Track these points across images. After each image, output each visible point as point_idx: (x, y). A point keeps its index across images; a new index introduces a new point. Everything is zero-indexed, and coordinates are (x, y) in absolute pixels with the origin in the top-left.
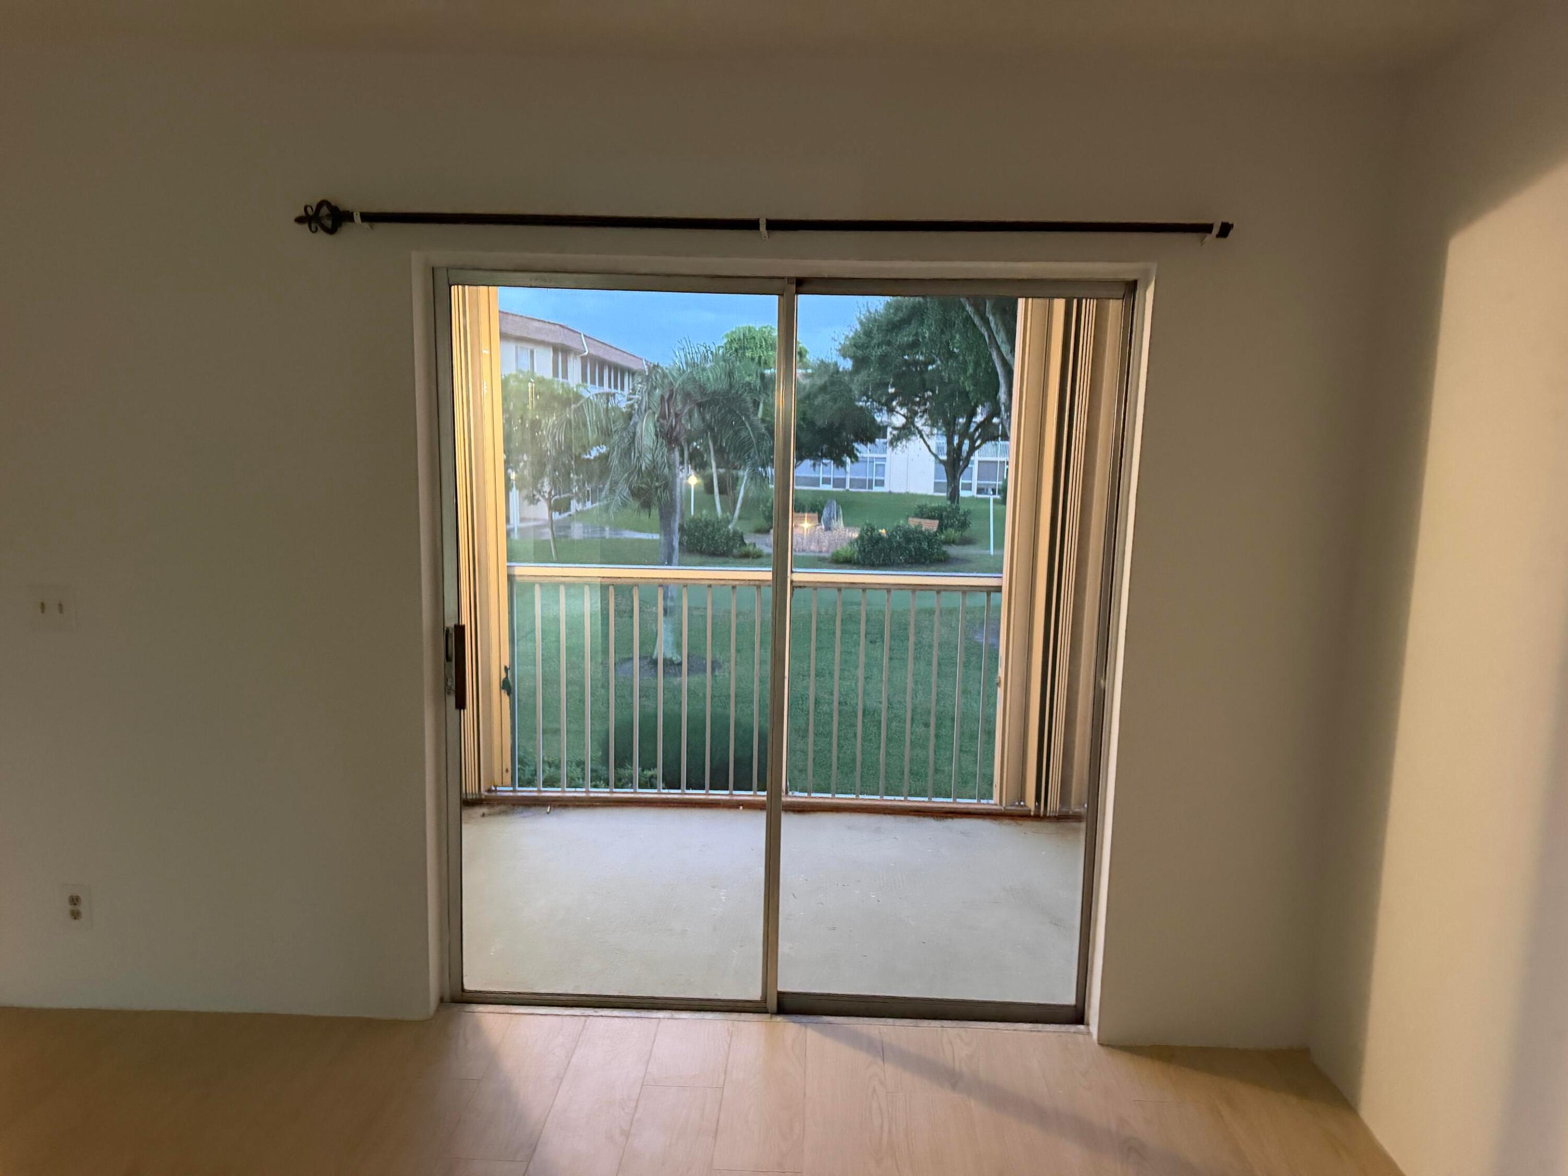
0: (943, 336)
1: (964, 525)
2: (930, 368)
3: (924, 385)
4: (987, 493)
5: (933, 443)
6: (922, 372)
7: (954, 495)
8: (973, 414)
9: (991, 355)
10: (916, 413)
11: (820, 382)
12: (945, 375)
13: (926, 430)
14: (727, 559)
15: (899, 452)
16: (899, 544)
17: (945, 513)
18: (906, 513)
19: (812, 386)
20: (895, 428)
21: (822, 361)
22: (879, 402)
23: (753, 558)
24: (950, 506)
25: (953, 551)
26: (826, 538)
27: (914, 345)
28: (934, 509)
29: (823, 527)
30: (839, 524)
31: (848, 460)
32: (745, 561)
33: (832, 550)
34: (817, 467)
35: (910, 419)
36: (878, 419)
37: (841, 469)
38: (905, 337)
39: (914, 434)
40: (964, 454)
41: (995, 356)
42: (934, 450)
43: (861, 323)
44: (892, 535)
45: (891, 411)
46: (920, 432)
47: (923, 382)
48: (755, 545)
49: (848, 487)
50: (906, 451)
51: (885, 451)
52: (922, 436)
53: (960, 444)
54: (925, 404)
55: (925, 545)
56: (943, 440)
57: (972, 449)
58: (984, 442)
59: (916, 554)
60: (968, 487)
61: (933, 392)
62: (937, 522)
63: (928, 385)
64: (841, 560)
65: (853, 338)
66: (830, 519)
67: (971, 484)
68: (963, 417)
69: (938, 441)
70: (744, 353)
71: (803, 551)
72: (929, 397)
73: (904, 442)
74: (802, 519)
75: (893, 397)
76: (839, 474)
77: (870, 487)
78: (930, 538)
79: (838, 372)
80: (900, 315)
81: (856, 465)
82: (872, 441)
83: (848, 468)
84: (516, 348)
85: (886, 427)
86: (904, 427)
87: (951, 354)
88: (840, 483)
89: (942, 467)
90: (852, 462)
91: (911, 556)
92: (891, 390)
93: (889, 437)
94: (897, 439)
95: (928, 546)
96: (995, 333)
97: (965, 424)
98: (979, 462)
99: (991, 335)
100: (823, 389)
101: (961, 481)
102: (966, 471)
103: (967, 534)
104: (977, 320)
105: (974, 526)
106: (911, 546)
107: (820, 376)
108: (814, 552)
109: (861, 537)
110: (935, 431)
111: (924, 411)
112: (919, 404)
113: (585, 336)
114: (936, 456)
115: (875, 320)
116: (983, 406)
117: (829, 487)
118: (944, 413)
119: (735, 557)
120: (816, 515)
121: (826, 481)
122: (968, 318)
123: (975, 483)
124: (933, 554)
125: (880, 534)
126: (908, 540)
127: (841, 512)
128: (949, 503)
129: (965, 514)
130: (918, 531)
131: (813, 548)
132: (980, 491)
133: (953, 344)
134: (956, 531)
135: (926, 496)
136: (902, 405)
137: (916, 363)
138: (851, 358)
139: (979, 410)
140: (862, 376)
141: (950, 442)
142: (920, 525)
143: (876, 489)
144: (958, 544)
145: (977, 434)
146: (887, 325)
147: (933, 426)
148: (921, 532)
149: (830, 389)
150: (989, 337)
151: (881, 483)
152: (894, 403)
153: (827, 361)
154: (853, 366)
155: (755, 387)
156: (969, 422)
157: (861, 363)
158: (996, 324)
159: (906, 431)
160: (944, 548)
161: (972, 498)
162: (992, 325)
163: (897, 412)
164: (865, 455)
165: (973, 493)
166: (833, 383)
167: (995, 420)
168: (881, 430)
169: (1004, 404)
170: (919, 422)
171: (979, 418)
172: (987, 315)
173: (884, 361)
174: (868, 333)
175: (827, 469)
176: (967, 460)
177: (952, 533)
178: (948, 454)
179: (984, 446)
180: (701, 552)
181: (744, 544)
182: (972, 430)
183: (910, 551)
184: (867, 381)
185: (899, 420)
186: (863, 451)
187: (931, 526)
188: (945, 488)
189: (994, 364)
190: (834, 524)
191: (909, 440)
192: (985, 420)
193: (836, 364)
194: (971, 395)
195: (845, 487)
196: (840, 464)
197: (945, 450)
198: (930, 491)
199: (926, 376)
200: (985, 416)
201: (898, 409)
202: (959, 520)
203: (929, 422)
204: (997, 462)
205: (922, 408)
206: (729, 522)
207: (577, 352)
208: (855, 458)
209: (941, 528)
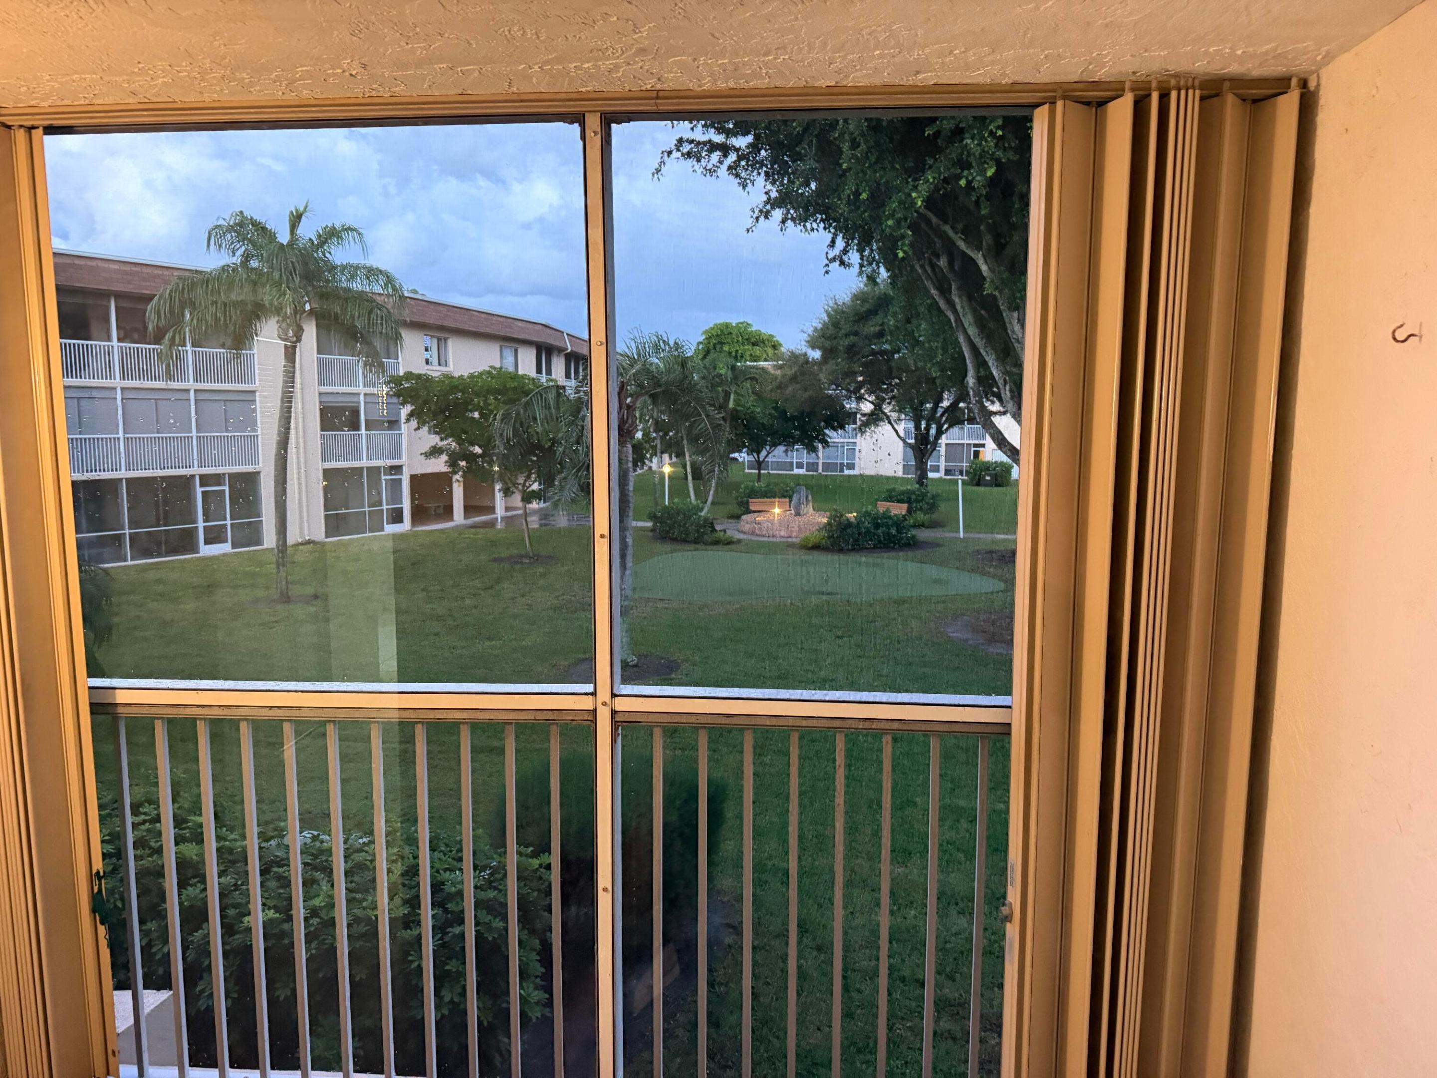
0: (908, 325)
1: (932, 507)
2: (896, 356)
3: (891, 373)
4: (954, 475)
5: (900, 428)
6: (888, 361)
7: (922, 477)
8: (941, 399)
9: (957, 339)
10: (884, 400)
11: (789, 372)
12: (911, 362)
13: (894, 415)
14: (697, 546)
15: (868, 437)
16: (868, 531)
17: (913, 497)
18: (876, 497)
19: (783, 376)
20: (864, 415)
21: (792, 353)
22: (848, 390)
23: (724, 544)
24: (919, 490)
25: (923, 535)
26: (795, 522)
27: (880, 335)
28: (903, 493)
29: (793, 512)
30: (808, 509)
31: (820, 446)
32: (714, 547)
33: (802, 536)
34: (789, 453)
35: (878, 406)
36: (848, 406)
37: (813, 455)
38: (871, 328)
39: (882, 420)
40: (932, 439)
41: (961, 339)
42: (902, 434)
43: (829, 315)
44: (861, 521)
45: (860, 399)
46: (888, 418)
47: (890, 369)
48: (725, 531)
49: (820, 470)
50: (874, 435)
51: (855, 437)
52: (890, 422)
53: (928, 429)
54: (892, 391)
55: (893, 531)
56: (911, 425)
57: (940, 433)
58: (950, 426)
59: (885, 539)
60: (936, 469)
61: (900, 379)
62: (906, 505)
63: (895, 373)
64: (810, 545)
65: (822, 329)
66: (799, 504)
67: (938, 466)
68: (929, 403)
69: (905, 426)
70: (721, 348)
71: (773, 536)
72: (897, 384)
73: (873, 428)
74: (772, 505)
75: (860, 385)
76: (812, 458)
77: (842, 471)
78: (899, 524)
79: (807, 362)
80: (867, 306)
81: (827, 449)
82: (842, 427)
83: (820, 454)
84: (501, 347)
85: (855, 414)
86: (872, 413)
87: (917, 342)
88: (812, 467)
89: (910, 451)
90: (824, 447)
91: (880, 542)
92: (860, 379)
93: (859, 423)
94: (866, 424)
95: (897, 531)
96: (961, 315)
97: (932, 408)
98: (947, 444)
99: (958, 319)
100: (794, 379)
101: (929, 463)
102: (934, 453)
103: (935, 516)
104: (942, 304)
105: (943, 507)
106: (879, 531)
107: (790, 367)
108: (783, 537)
109: (829, 524)
110: (903, 416)
111: (893, 397)
112: (886, 391)
113: (568, 334)
114: (904, 441)
115: (843, 312)
116: (949, 391)
117: (802, 471)
118: (911, 400)
119: (705, 544)
120: (787, 500)
121: (800, 466)
122: (935, 305)
123: (942, 465)
124: (902, 539)
125: (848, 520)
126: (877, 526)
127: (810, 498)
128: (917, 486)
129: (933, 497)
130: (886, 516)
131: (783, 533)
132: (948, 472)
133: (919, 331)
134: (925, 514)
135: (894, 479)
136: (870, 392)
137: (883, 353)
138: (820, 348)
139: (945, 396)
140: (830, 366)
141: (917, 427)
142: (888, 510)
143: (847, 472)
144: (928, 527)
145: (944, 418)
146: (854, 316)
147: (900, 411)
148: (890, 517)
149: (800, 378)
150: (956, 321)
151: (851, 466)
152: (863, 391)
153: (798, 352)
154: (822, 356)
155: (726, 378)
156: (936, 406)
157: (829, 353)
158: (962, 307)
159: (875, 418)
160: (914, 532)
161: (940, 480)
162: (958, 307)
163: (866, 400)
164: (835, 440)
165: (941, 474)
166: (803, 374)
167: (961, 405)
168: (851, 416)
169: (972, 388)
170: (887, 409)
171: (945, 404)
172: (953, 297)
173: (851, 351)
174: (836, 325)
175: (799, 455)
176: (935, 444)
177: (920, 516)
178: (916, 438)
179: (951, 430)
180: (674, 540)
181: (714, 530)
182: (938, 415)
183: (879, 536)
184: (836, 370)
185: (867, 407)
186: (834, 436)
187: (899, 510)
188: (913, 469)
189: (961, 348)
190: (804, 509)
191: (878, 425)
192: (951, 404)
193: (805, 354)
194: (938, 382)
195: (817, 471)
196: (812, 449)
197: (913, 435)
198: (900, 474)
199: (893, 364)
200: (951, 401)
201: (866, 396)
202: (927, 503)
203: (897, 408)
204: (963, 444)
205: (890, 395)
206: (702, 510)
207: (560, 350)
208: (826, 443)
209: (909, 511)
